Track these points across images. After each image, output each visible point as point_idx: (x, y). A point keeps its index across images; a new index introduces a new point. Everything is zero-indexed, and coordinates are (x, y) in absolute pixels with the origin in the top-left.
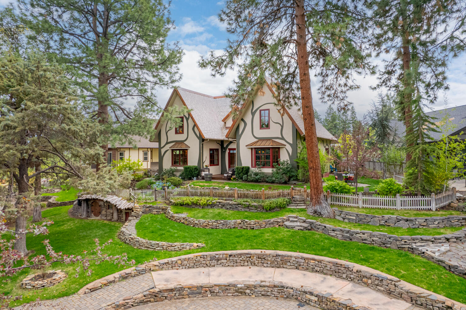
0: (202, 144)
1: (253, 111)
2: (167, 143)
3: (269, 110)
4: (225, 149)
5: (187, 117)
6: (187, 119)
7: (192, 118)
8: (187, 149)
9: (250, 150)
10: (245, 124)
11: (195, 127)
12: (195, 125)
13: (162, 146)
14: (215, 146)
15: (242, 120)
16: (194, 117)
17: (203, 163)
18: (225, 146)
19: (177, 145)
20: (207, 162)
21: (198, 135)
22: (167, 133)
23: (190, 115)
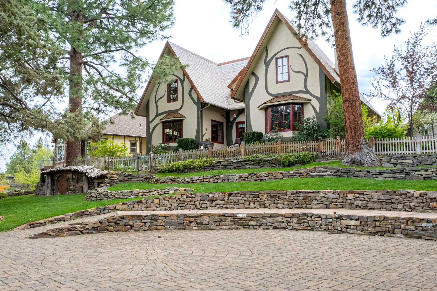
0: (202, 111)
1: (267, 60)
2: (157, 115)
3: (287, 56)
4: (232, 123)
5: (183, 79)
6: (182, 82)
7: (188, 78)
8: (182, 120)
9: (263, 112)
10: (257, 79)
11: (193, 90)
12: (193, 87)
13: (150, 120)
14: (219, 118)
15: (253, 74)
16: (190, 76)
17: (202, 136)
18: (231, 119)
19: (169, 116)
20: (207, 135)
21: (196, 101)
22: (156, 103)
23: (185, 75)
